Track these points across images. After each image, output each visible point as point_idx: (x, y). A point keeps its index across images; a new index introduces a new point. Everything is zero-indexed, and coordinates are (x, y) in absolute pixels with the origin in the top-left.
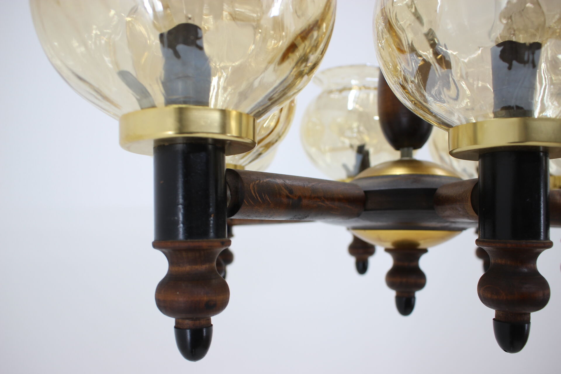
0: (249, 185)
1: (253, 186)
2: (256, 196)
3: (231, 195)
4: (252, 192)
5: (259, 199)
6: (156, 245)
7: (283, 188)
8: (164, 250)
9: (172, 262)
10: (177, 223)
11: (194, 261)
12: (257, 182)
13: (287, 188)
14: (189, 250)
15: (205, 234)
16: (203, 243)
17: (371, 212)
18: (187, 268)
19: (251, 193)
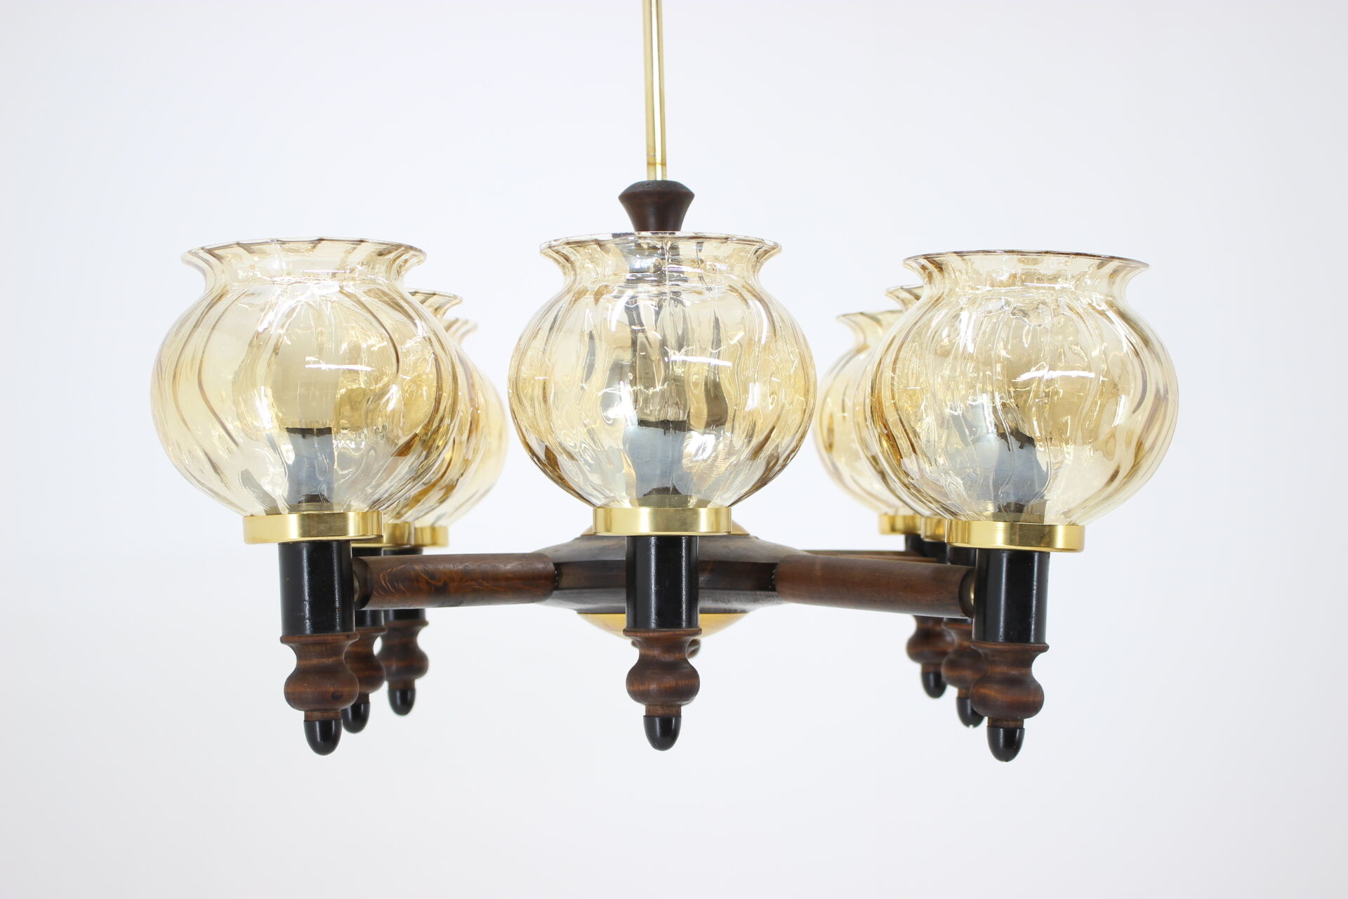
0: (379, 576)
1: (384, 576)
2: (388, 586)
3: (359, 586)
4: (383, 582)
5: (391, 588)
6: (284, 640)
7: (422, 574)
8: (292, 644)
9: (299, 657)
10: (303, 618)
11: (322, 655)
12: (389, 570)
13: (428, 573)
14: (315, 644)
15: (331, 628)
16: (329, 637)
17: (567, 591)
18: (315, 661)
19: (382, 584)
